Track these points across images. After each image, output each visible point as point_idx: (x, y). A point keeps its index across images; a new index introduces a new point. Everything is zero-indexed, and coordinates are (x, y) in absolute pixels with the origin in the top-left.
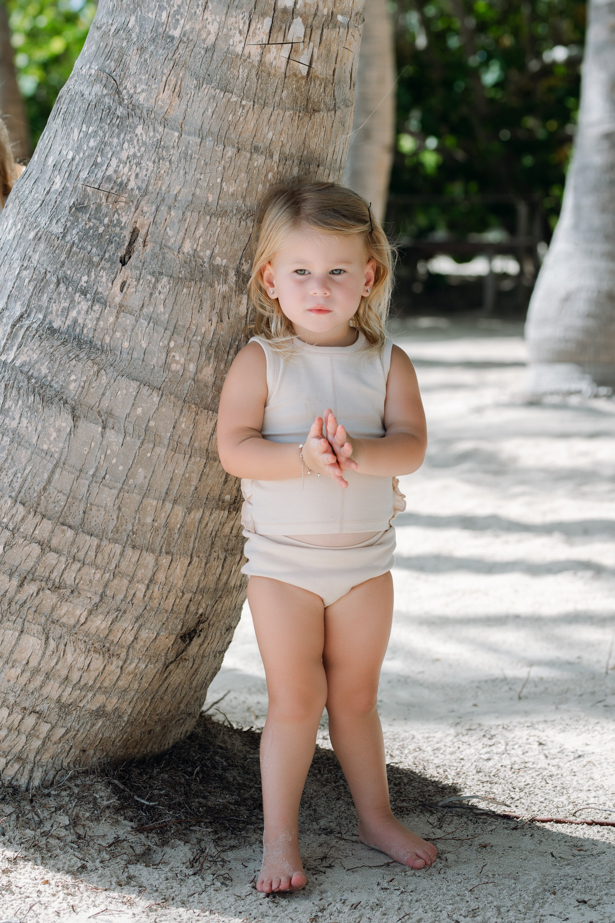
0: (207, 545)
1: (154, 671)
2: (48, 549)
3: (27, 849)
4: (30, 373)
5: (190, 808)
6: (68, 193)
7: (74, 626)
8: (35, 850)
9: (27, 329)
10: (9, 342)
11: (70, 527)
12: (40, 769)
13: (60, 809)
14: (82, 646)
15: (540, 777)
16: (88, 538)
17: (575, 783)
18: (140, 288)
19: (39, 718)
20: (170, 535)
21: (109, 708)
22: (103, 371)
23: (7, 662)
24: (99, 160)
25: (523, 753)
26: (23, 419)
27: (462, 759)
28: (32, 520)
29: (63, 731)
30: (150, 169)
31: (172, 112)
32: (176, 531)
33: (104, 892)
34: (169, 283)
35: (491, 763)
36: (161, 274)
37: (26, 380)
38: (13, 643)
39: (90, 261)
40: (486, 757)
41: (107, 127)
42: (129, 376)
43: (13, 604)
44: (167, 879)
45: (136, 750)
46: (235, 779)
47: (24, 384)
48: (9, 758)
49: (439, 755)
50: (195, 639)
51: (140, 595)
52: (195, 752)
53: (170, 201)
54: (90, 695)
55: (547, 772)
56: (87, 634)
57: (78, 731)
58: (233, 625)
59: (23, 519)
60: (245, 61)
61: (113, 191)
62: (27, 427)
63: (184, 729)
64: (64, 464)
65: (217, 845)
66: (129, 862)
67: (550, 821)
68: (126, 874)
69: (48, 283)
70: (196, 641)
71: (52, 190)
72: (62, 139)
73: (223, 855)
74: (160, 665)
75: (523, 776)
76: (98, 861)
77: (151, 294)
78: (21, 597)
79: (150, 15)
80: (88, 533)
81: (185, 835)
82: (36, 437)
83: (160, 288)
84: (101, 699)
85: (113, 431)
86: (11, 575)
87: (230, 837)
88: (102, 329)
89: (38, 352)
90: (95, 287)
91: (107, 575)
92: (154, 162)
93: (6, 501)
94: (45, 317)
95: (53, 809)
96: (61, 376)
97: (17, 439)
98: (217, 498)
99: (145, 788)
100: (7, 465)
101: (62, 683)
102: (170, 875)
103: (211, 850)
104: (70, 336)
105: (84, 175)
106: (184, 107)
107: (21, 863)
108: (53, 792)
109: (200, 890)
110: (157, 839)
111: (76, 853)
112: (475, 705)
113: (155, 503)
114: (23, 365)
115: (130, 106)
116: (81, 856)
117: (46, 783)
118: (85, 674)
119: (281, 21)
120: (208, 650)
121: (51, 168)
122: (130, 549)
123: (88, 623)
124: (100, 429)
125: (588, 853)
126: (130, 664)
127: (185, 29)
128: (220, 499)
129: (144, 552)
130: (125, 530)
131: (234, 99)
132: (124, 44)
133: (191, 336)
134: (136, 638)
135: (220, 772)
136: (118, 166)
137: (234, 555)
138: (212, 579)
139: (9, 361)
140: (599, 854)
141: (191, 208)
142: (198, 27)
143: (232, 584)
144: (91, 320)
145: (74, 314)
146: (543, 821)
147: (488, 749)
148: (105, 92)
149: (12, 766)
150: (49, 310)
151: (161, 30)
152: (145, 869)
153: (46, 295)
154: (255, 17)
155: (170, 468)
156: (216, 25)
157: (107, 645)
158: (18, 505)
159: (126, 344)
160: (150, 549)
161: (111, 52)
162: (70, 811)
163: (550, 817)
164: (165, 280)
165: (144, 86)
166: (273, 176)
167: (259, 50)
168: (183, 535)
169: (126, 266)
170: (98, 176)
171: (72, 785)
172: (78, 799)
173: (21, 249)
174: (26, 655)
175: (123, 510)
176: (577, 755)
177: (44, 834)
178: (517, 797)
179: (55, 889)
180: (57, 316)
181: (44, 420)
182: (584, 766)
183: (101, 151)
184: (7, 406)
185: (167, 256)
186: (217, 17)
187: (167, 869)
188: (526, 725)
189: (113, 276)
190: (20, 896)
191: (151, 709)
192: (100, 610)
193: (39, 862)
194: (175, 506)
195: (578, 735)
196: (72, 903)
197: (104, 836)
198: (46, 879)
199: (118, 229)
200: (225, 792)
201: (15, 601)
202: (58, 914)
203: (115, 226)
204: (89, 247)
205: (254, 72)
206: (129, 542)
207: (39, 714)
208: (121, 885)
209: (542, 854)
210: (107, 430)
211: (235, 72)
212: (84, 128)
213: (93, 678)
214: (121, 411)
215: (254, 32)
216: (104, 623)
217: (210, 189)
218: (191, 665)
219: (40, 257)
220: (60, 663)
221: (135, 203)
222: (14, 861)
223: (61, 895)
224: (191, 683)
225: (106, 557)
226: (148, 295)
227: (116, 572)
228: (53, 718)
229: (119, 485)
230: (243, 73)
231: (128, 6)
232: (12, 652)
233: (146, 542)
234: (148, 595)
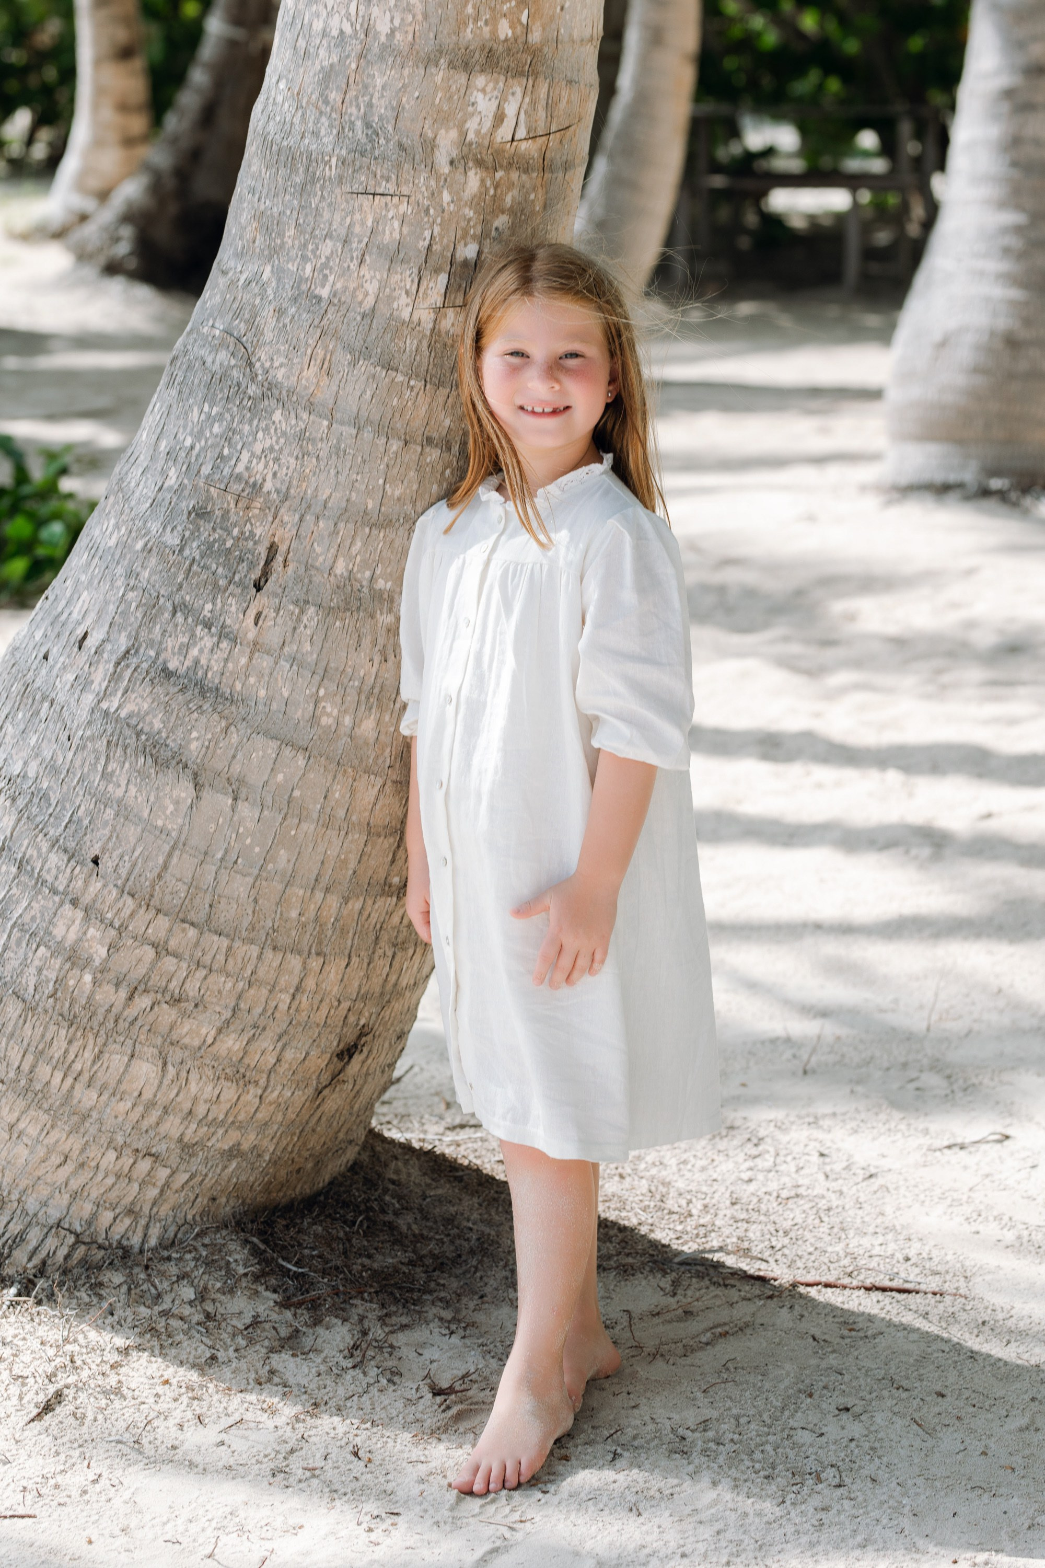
0: (370, 941)
1: (303, 1099)
2: (164, 952)
3: (141, 1335)
4: (139, 727)
5: (350, 1272)
6: (186, 493)
7: (200, 1048)
8: (152, 1336)
9: (135, 670)
10: (112, 684)
11: (192, 924)
12: (158, 1225)
13: (183, 1278)
14: (210, 1073)
15: (814, 1210)
16: (216, 938)
17: (858, 1221)
18: (279, 621)
19: (155, 1162)
20: (322, 931)
21: (245, 1146)
22: (232, 728)
23: (114, 1094)
24: (226, 452)
25: (797, 1171)
26: (131, 787)
27: (715, 1180)
28: (143, 916)
29: (186, 1176)
30: (292, 467)
31: (319, 395)
32: (330, 926)
33: (239, 1395)
34: (317, 615)
35: (752, 1187)
36: (306, 602)
37: (134, 737)
38: (121, 1070)
39: (215, 585)
40: (745, 1176)
41: (235, 409)
42: (267, 734)
43: (121, 1021)
44: (319, 1375)
45: (281, 1194)
46: (409, 1228)
47: (132, 741)
48: (117, 1211)
49: (686, 1173)
50: (356, 1056)
51: (283, 1007)
52: (358, 1190)
53: (317, 508)
54: (221, 1132)
55: (824, 1201)
56: (216, 1058)
57: (206, 1175)
58: (406, 1030)
59: (132, 915)
60: (413, 329)
61: (245, 494)
62: (136, 797)
63: (344, 1159)
64: (184, 845)
65: (384, 1324)
66: (272, 1350)
67: (817, 1284)
68: (267, 1368)
69: (161, 610)
70: (357, 1059)
71: (166, 486)
72: (178, 418)
73: (392, 1339)
74: (310, 1091)
75: (792, 1210)
76: (232, 1349)
77: (295, 629)
78: (131, 1012)
79: (290, 266)
80: (216, 932)
81: (343, 1310)
82: (148, 811)
83: (305, 620)
84: (234, 1136)
85: (246, 804)
86: (117, 985)
87: (400, 1311)
88: (231, 673)
89: (149, 700)
90: (222, 619)
91: (241, 984)
92: (297, 458)
93: (110, 892)
94: (158, 654)
95: (175, 1279)
96: (180, 733)
97: (123, 812)
98: (382, 882)
99: (293, 1246)
100: (110, 845)
101: (184, 1119)
102: (323, 1368)
103: (377, 1332)
104: (190, 680)
105: (206, 470)
106: (335, 388)
107: (134, 1354)
108: (174, 1255)
109: (360, 1390)
110: (307, 1317)
111: (204, 1339)
112: (744, 1085)
113: (301, 892)
114: (130, 716)
115: (266, 384)
116: (210, 1343)
117: (167, 1243)
118: (214, 1107)
119: (460, 277)
120: (374, 1066)
121: (163, 456)
122: (270, 951)
123: (218, 1044)
124: (230, 801)
125: (861, 1334)
126: (272, 1091)
127: (335, 288)
128: (386, 883)
129: (288, 955)
130: (263, 927)
131: (400, 378)
132: (258, 301)
133: (346, 681)
134: (278, 1060)
135: (390, 1217)
136: (250, 462)
137: (404, 949)
138: (376, 984)
139: (112, 710)
140: (874, 1336)
141: (345, 517)
142: (352, 286)
143: (404, 984)
144: (216, 661)
145: (194, 652)
146: (808, 1285)
147: (750, 1163)
148: (233, 362)
149: (121, 1221)
150: (164, 646)
151: (304, 287)
152: (292, 1359)
153: (158, 627)
154: (426, 274)
155: (321, 849)
156: (376, 284)
157: (242, 1070)
158: (125, 896)
159: (262, 693)
160: (295, 950)
161: (241, 309)
162: (196, 1281)
163: (817, 1279)
164: (312, 610)
165: (282, 360)
166: (452, 473)
167: (432, 316)
168: (338, 932)
169: (262, 592)
170: (225, 473)
171: (198, 1244)
172: (207, 1264)
173: (126, 562)
174: (138, 1085)
175: (260, 902)
176: (868, 1174)
177: (165, 1314)
178: (779, 1246)
179: (177, 1391)
180: (174, 654)
181: (157, 789)
182: (875, 1192)
183: (229, 440)
184: (109, 769)
185: (314, 579)
186: (377, 274)
187: (319, 1360)
188: (807, 1120)
189: (245, 605)
190: (133, 1402)
191: (299, 1144)
192: (232, 1028)
193: (157, 1352)
194: (328, 895)
195: (874, 1139)
196: (198, 1412)
197: (240, 1313)
198: (166, 1377)
199: (251, 544)
200: (396, 1247)
201: (123, 1017)
202: (181, 1427)
203: (246, 539)
204: (214, 566)
205: (425, 343)
206: (269, 942)
207: (155, 1157)
208: (260, 1384)
209: (802, 1336)
210: (240, 802)
211: (401, 344)
212: (206, 408)
213: (225, 1111)
214: (256, 778)
215: (425, 293)
216: (238, 1044)
217: (369, 493)
218: (350, 1087)
219: (150, 575)
220: (181, 1095)
221: (273, 510)
222: (125, 1351)
223: (185, 1399)
224: (352, 1108)
225: (239, 961)
226: (290, 630)
227: (253, 980)
228: (174, 1160)
229: (256, 872)
230: (411, 344)
231: (262, 251)
232: (120, 1081)
233: (291, 941)
234: (294, 1007)
